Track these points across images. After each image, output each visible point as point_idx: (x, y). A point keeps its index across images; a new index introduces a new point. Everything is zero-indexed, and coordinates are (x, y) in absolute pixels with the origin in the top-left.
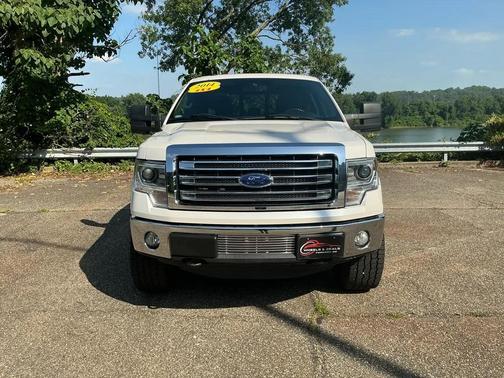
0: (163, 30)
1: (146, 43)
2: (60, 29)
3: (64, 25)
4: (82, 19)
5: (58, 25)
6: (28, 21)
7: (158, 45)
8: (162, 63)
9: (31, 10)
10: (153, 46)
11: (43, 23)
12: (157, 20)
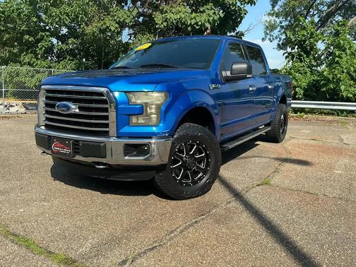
0: (281, 23)
1: (268, 32)
2: (198, 25)
3: (200, 23)
4: (211, 19)
5: (197, 23)
6: (181, 22)
7: (276, 32)
8: (279, 45)
9: (183, 16)
10: (272, 33)
11: (189, 23)
12: (277, 16)
